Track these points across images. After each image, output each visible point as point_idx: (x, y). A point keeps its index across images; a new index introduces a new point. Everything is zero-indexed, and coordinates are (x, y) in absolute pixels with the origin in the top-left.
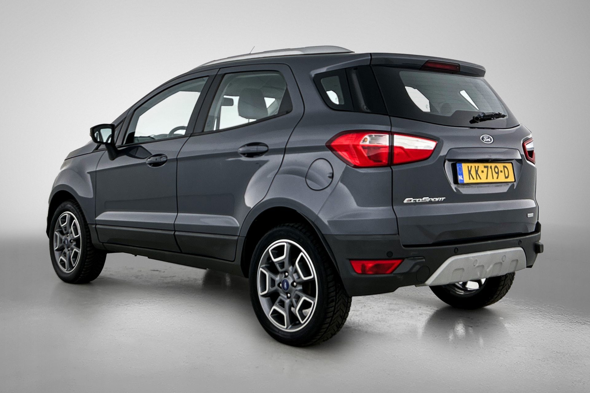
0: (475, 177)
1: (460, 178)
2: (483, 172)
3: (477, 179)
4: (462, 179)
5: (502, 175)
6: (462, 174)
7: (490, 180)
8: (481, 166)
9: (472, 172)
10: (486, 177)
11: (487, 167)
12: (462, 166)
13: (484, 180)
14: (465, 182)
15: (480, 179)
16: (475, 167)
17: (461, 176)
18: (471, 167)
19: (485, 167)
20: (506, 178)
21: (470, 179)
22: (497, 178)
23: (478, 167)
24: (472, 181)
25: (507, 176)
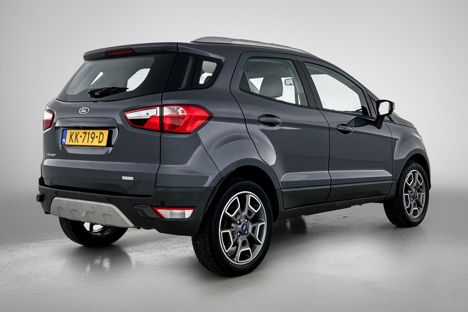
0: (74, 141)
1: (64, 140)
2: (81, 137)
3: (75, 142)
4: (65, 141)
5: (96, 140)
6: (65, 138)
7: (85, 143)
8: (81, 132)
9: (73, 137)
10: (82, 141)
11: (86, 133)
12: (67, 132)
13: (80, 143)
14: (66, 144)
15: (78, 142)
16: (76, 132)
17: (65, 139)
18: (73, 133)
19: (84, 133)
20: (99, 142)
21: (70, 142)
22: (92, 142)
23: (79, 133)
24: (71, 143)
25: (100, 141)
